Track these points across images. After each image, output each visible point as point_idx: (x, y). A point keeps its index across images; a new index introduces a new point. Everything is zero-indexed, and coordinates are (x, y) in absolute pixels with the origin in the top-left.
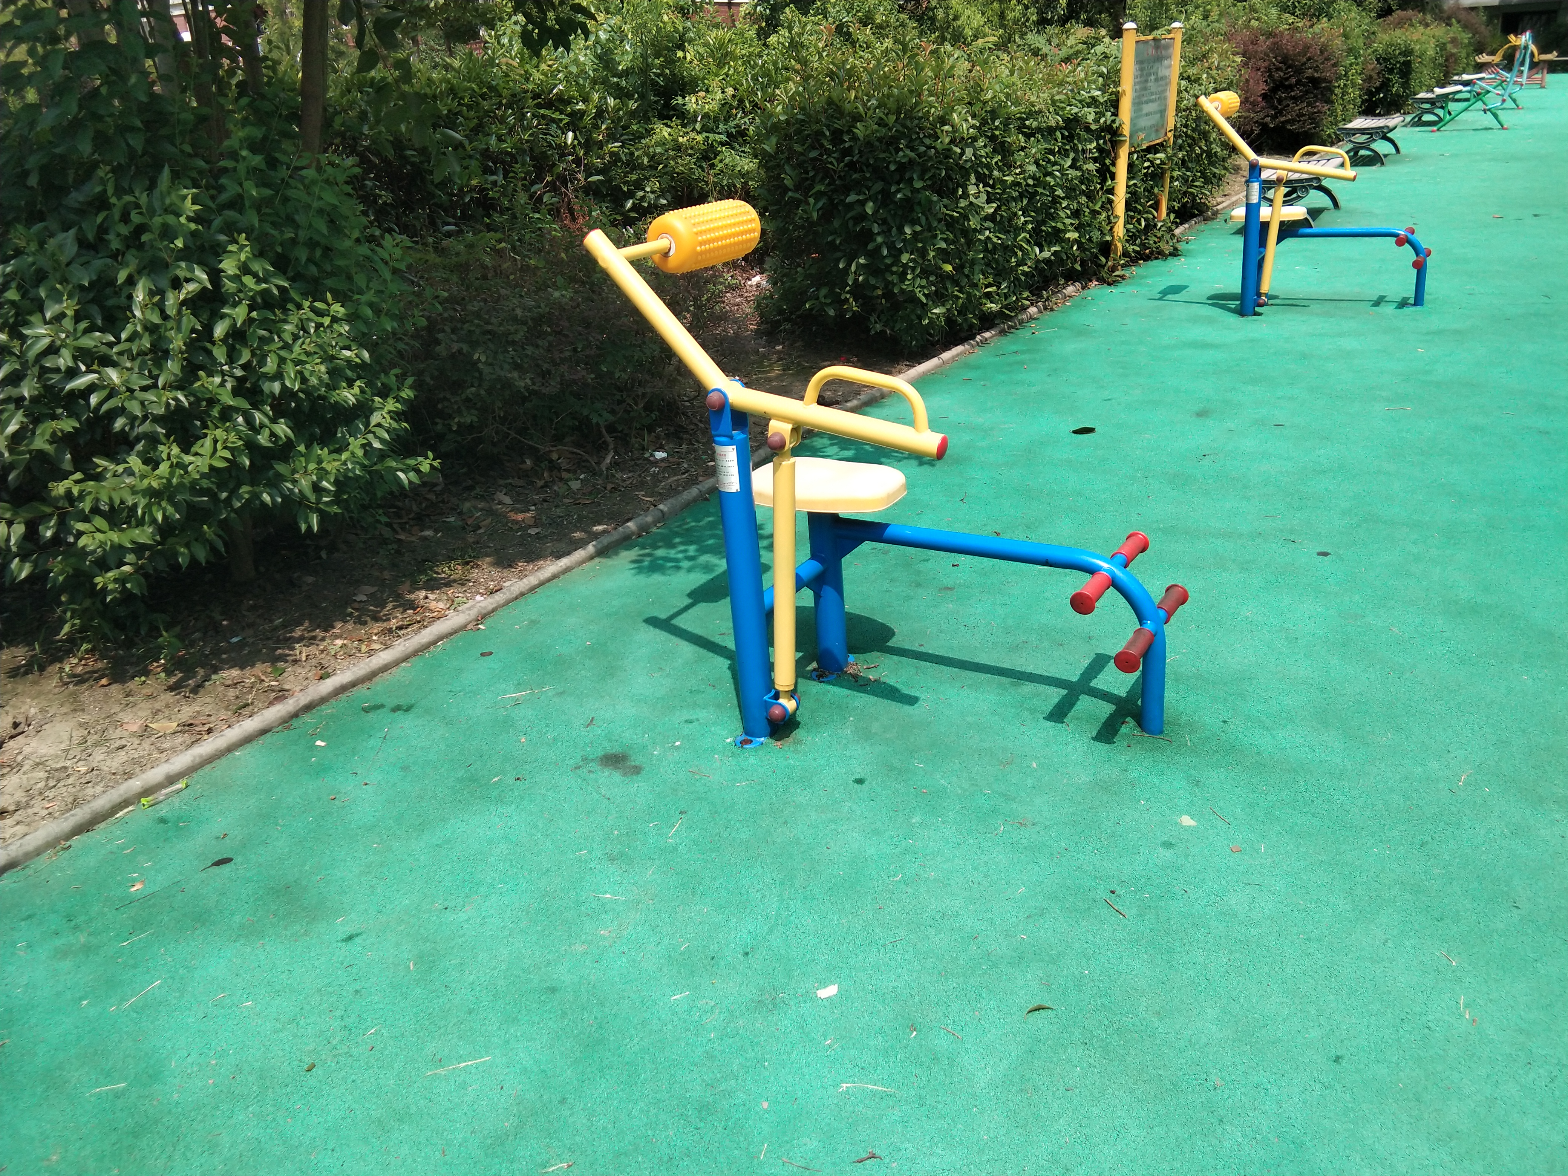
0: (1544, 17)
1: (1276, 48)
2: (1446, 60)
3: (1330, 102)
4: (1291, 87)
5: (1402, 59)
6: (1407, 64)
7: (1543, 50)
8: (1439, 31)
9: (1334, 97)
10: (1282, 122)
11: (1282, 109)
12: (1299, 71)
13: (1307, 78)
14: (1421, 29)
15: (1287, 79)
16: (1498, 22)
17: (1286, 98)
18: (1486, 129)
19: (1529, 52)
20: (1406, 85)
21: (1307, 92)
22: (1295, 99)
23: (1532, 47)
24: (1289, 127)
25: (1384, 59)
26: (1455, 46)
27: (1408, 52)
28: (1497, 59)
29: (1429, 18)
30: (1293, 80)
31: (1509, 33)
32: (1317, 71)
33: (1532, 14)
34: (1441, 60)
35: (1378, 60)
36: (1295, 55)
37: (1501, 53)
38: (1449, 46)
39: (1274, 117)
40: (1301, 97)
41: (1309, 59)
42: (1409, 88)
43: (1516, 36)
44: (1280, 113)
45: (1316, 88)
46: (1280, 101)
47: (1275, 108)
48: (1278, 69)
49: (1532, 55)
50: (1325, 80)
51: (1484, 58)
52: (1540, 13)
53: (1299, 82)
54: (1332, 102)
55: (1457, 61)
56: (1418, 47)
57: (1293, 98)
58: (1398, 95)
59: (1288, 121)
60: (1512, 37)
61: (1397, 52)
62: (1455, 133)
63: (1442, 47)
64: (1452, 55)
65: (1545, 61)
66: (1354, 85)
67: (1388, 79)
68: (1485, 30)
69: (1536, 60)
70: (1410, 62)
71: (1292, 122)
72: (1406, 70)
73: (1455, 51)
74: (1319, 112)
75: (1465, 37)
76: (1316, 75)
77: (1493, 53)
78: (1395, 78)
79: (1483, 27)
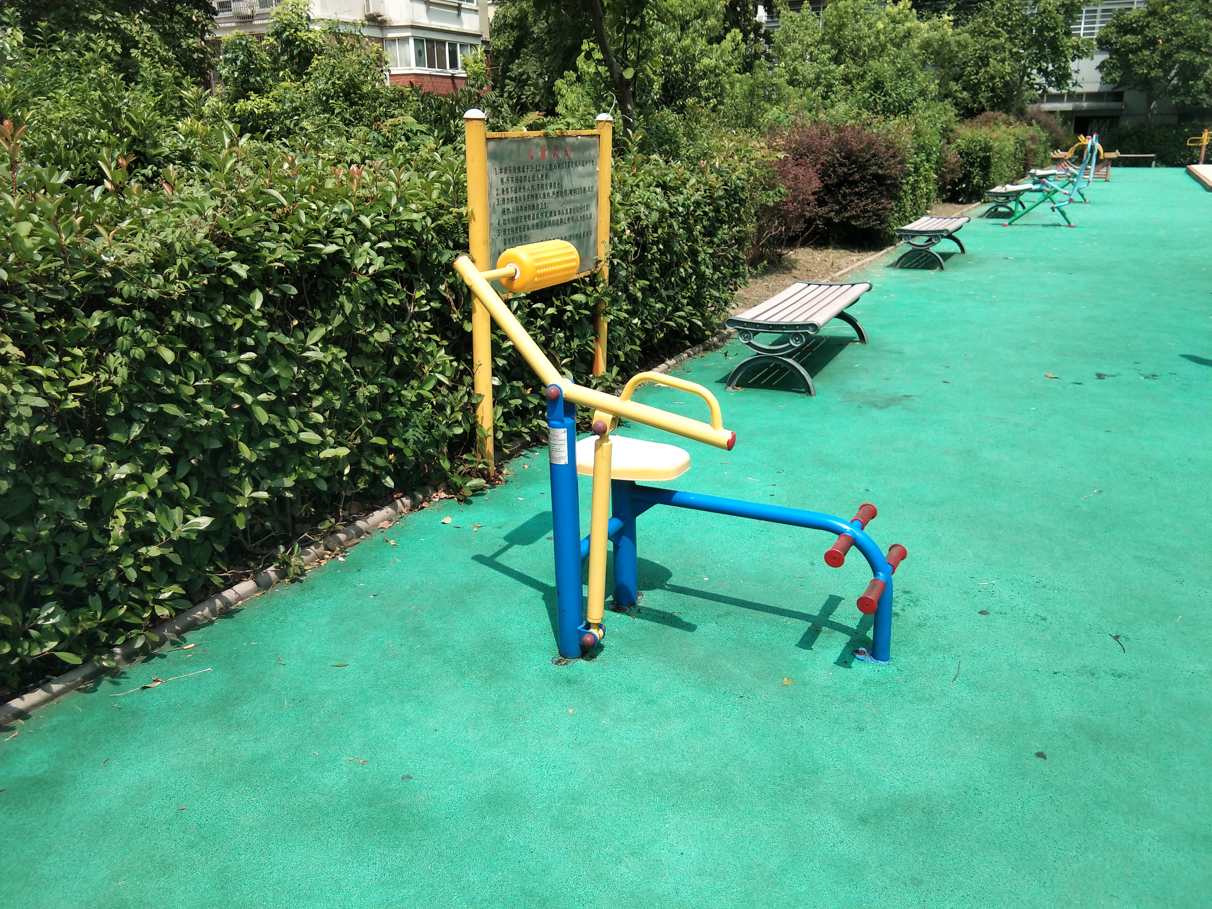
0: (1108, 121)
1: (841, 143)
2: (1026, 155)
3: (899, 199)
4: (855, 183)
5: (982, 154)
6: (987, 159)
7: (1108, 148)
8: (1020, 130)
9: (902, 194)
10: (848, 218)
11: (847, 205)
12: (863, 167)
13: (871, 175)
14: (1004, 127)
15: (851, 175)
16: (1071, 124)
17: (850, 194)
18: (1054, 225)
19: (1095, 152)
20: (985, 177)
21: (872, 189)
22: (859, 195)
23: (1098, 146)
24: (853, 223)
25: (967, 154)
26: (1033, 143)
27: (987, 148)
28: (1069, 154)
29: (1012, 119)
30: (857, 177)
31: (1079, 134)
32: (881, 168)
33: (1099, 118)
34: (1020, 155)
35: (960, 154)
36: (860, 151)
37: (1072, 150)
38: (1028, 143)
39: (838, 213)
40: (866, 193)
41: (874, 155)
42: (988, 180)
43: (1085, 136)
44: (844, 208)
45: (881, 185)
46: (844, 196)
47: (839, 203)
48: (841, 165)
49: (1099, 153)
50: (889, 177)
51: (1059, 154)
52: (1105, 118)
53: (863, 178)
54: (901, 198)
55: (1035, 154)
56: (996, 145)
57: (856, 194)
58: (978, 185)
59: (853, 217)
60: (1082, 137)
61: (978, 148)
62: (1025, 228)
63: (1022, 144)
64: (1031, 150)
65: (1109, 159)
66: (927, 180)
67: (969, 171)
68: (1061, 131)
69: (1101, 157)
70: (989, 157)
71: (856, 217)
72: (985, 165)
73: (1033, 147)
74: (884, 209)
75: (1044, 135)
76: (880, 172)
77: (1067, 150)
78: (976, 171)
79: (1060, 127)
